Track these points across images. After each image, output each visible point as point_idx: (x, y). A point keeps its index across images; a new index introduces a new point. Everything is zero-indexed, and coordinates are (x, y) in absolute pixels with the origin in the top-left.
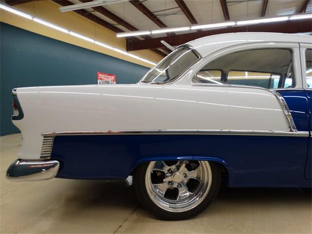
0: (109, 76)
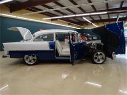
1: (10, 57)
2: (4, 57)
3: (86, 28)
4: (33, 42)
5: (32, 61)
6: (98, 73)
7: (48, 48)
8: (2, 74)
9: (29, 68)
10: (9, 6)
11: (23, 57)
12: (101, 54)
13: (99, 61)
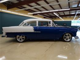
1: (7, 37)
4: (23, 27)
5: (22, 39)
6: (67, 48)
8: (1, 48)
9: (20, 44)
10: (6, 5)
11: (16, 37)
12: (69, 35)
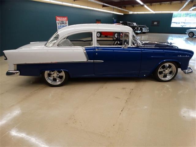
0: (64, 18)
1: (20, 75)
2: (8, 74)
3: (131, 13)
5: (58, 79)
7: (84, 59)
13: (165, 76)
